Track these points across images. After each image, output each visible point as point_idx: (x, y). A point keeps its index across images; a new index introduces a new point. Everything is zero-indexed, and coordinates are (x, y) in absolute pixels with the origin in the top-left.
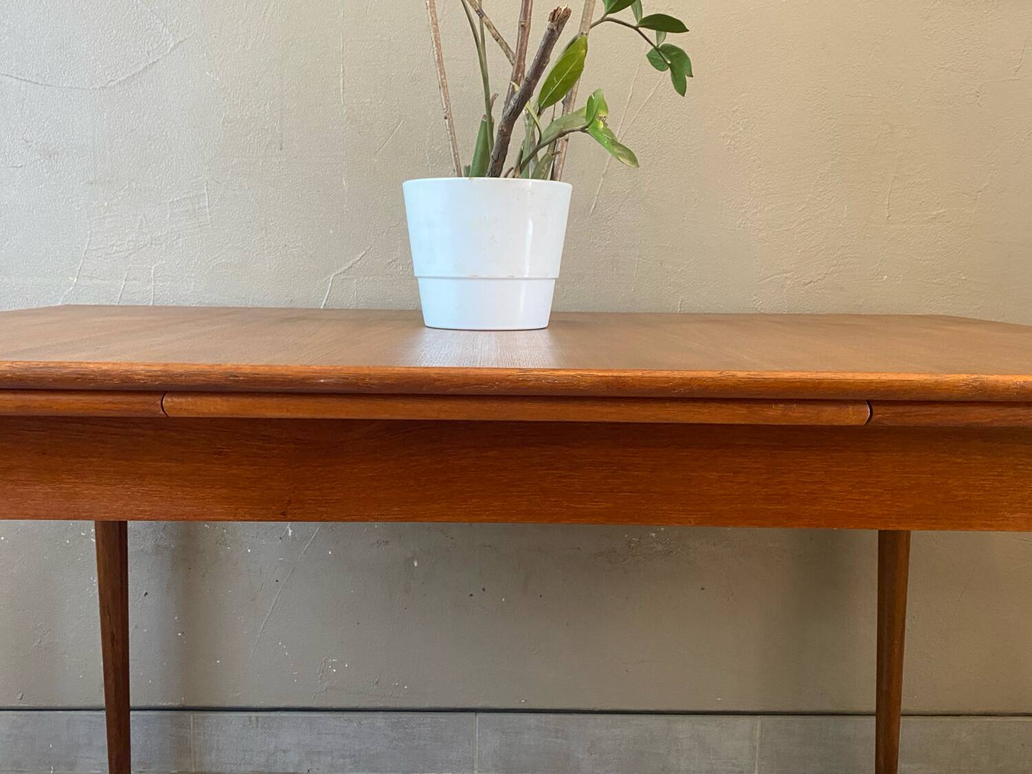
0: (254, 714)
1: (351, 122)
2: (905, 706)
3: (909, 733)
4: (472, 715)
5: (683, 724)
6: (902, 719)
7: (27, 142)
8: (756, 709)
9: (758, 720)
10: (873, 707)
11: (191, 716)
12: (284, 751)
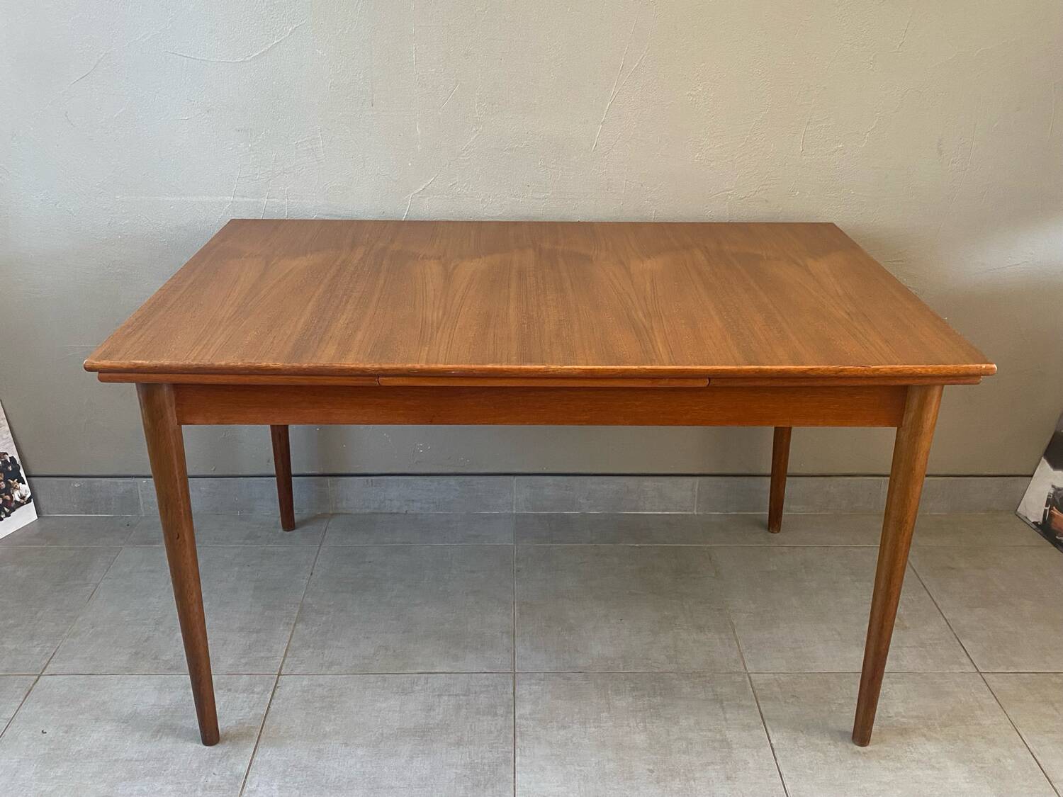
0: (370, 478)
1: (422, 87)
2: (789, 471)
3: (792, 488)
4: (512, 478)
5: (648, 482)
6: (787, 478)
7: (191, 101)
8: (696, 472)
9: (697, 479)
10: (769, 471)
11: (329, 479)
12: (391, 500)
